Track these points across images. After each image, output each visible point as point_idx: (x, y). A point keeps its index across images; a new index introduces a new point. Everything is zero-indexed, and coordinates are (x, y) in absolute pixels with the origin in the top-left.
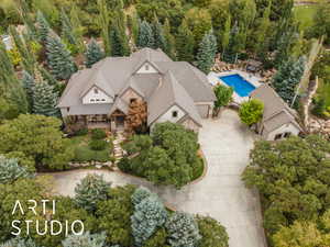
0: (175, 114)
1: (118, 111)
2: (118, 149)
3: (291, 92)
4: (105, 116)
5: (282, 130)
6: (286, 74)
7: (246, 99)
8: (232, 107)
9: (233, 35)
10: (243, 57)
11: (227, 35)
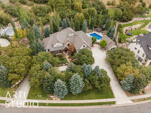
0: (84, 46)
1: (66, 48)
2: (68, 59)
3: (113, 37)
4: (60, 50)
5: (113, 47)
6: (110, 31)
7: (100, 40)
8: (96, 43)
9: (92, 20)
10: (95, 27)
11: (90, 21)
